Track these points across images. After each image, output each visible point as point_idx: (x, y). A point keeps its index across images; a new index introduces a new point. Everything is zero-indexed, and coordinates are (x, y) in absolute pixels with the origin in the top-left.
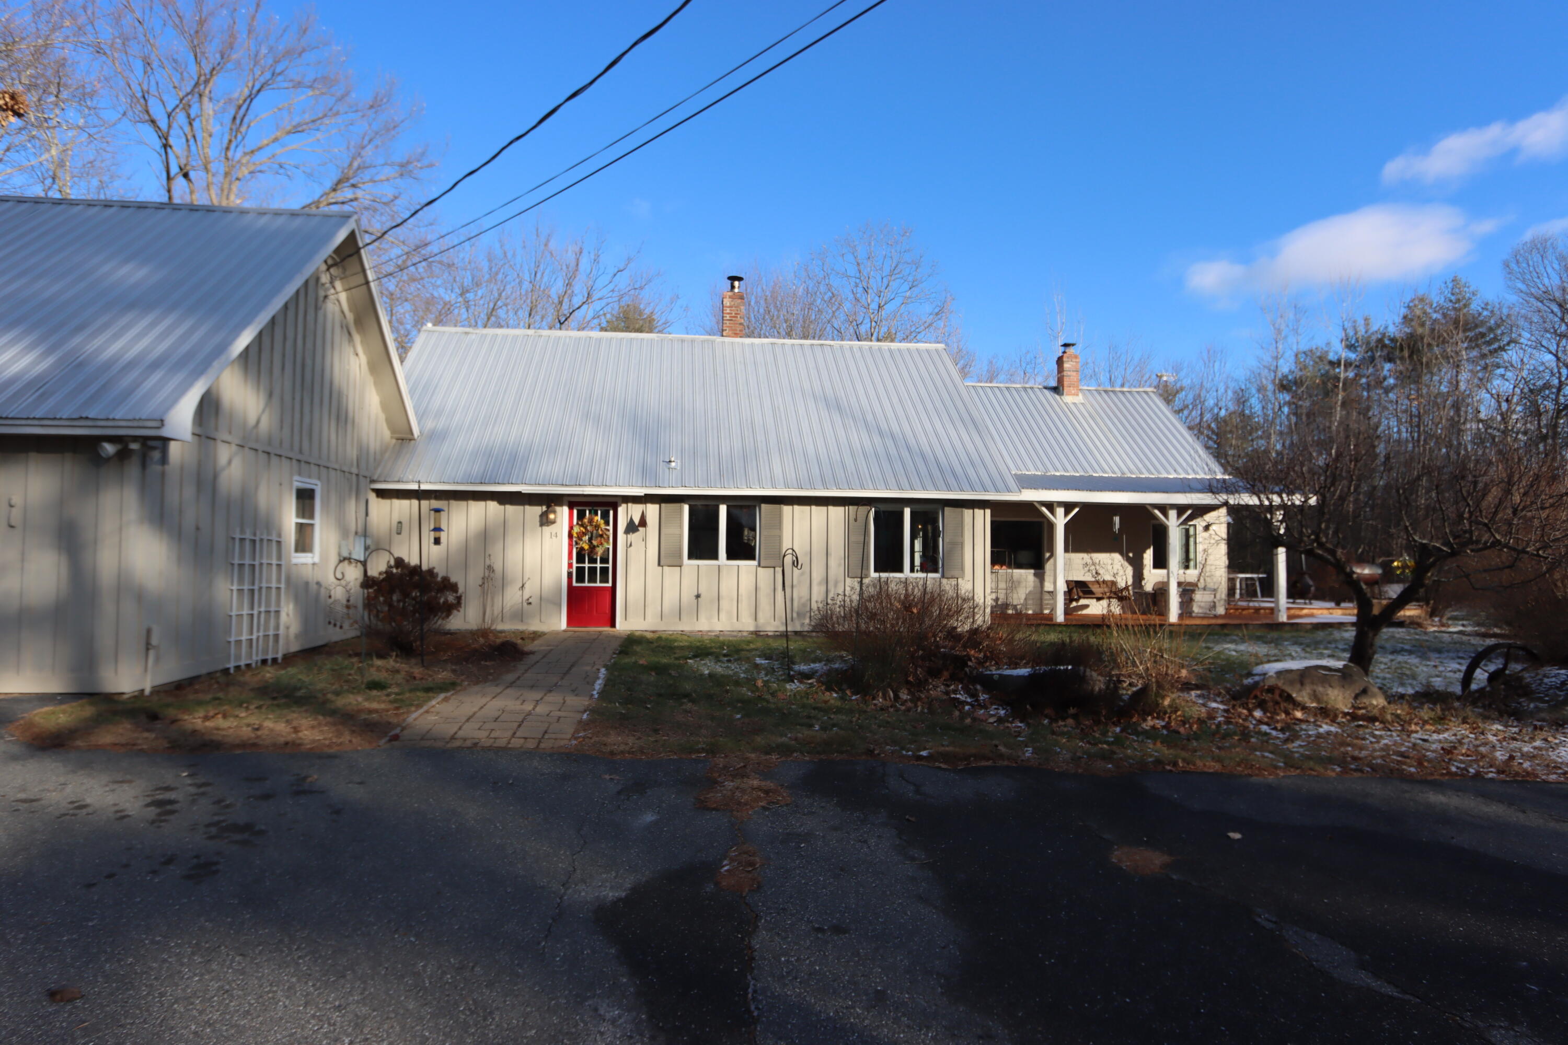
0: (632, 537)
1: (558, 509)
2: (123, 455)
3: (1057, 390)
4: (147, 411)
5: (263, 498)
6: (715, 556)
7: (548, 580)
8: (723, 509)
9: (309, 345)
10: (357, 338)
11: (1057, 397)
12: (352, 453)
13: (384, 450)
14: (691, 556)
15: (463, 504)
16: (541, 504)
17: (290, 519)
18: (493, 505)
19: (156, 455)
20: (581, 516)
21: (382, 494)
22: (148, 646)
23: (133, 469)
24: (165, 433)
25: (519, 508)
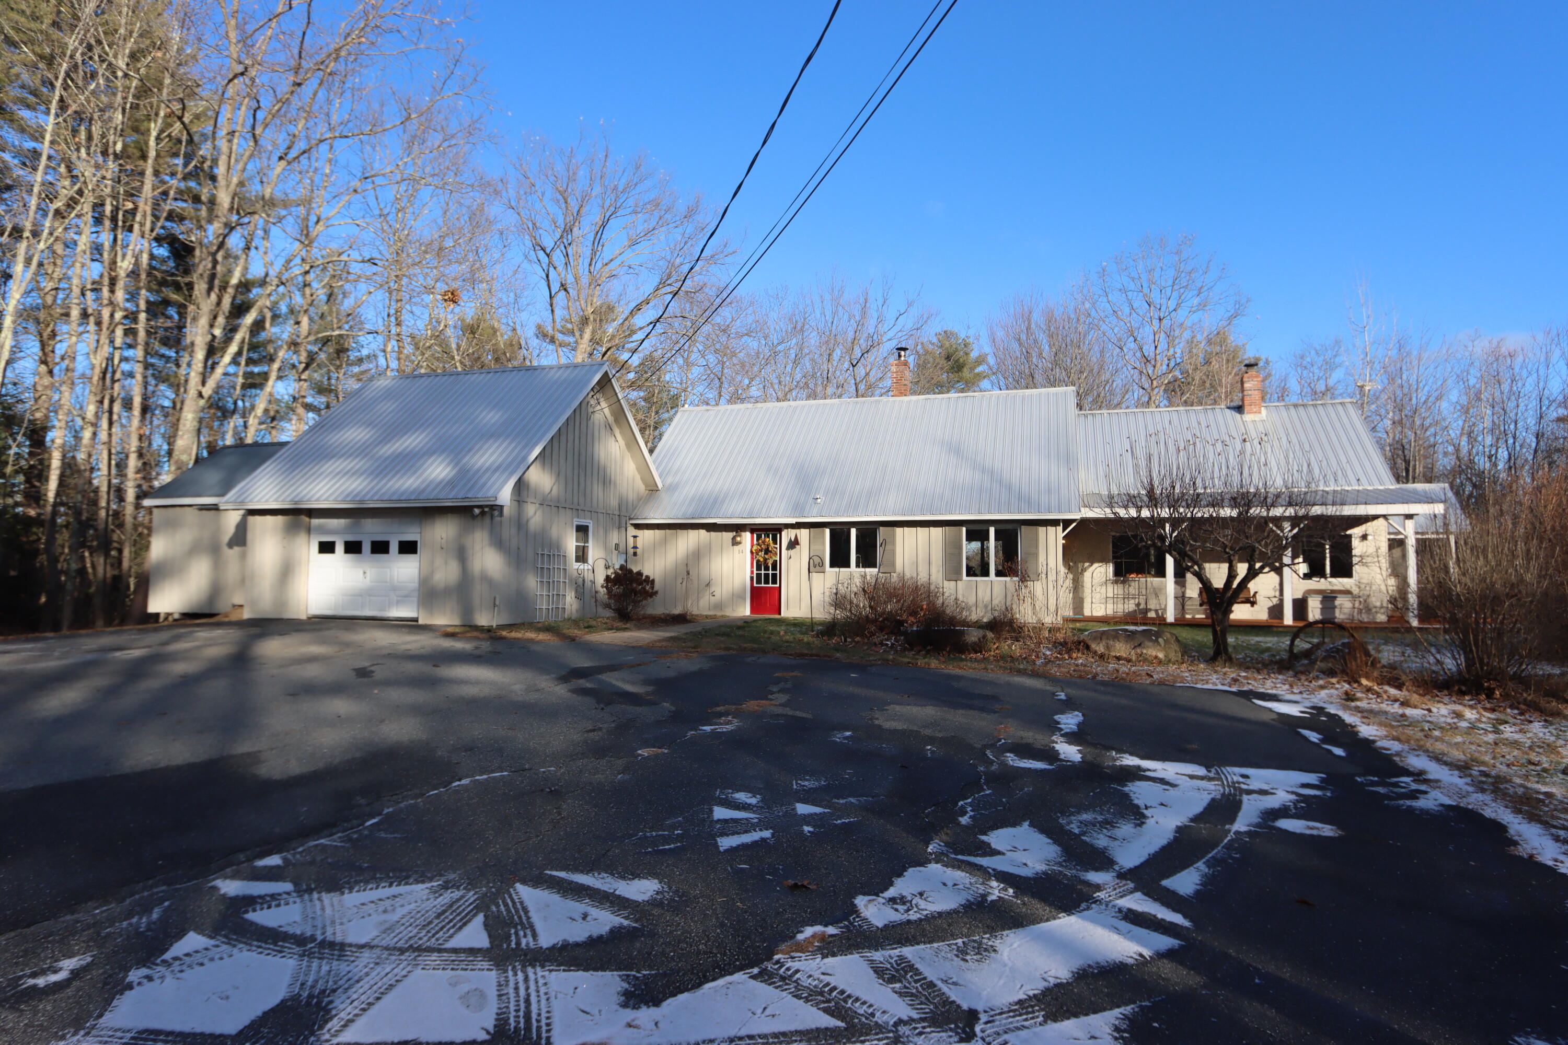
0: (792, 552)
1: (743, 534)
2: (483, 513)
3: (1239, 409)
4: (490, 493)
5: (554, 532)
6: (848, 566)
7: (737, 583)
8: (853, 532)
9: (583, 441)
10: (617, 432)
11: (1238, 416)
12: (614, 503)
13: (639, 499)
14: (832, 566)
15: (685, 532)
16: (731, 531)
17: (571, 544)
18: (703, 532)
19: (496, 513)
20: (759, 538)
21: (638, 526)
22: (495, 605)
23: (487, 520)
24: (498, 503)
25: (719, 534)
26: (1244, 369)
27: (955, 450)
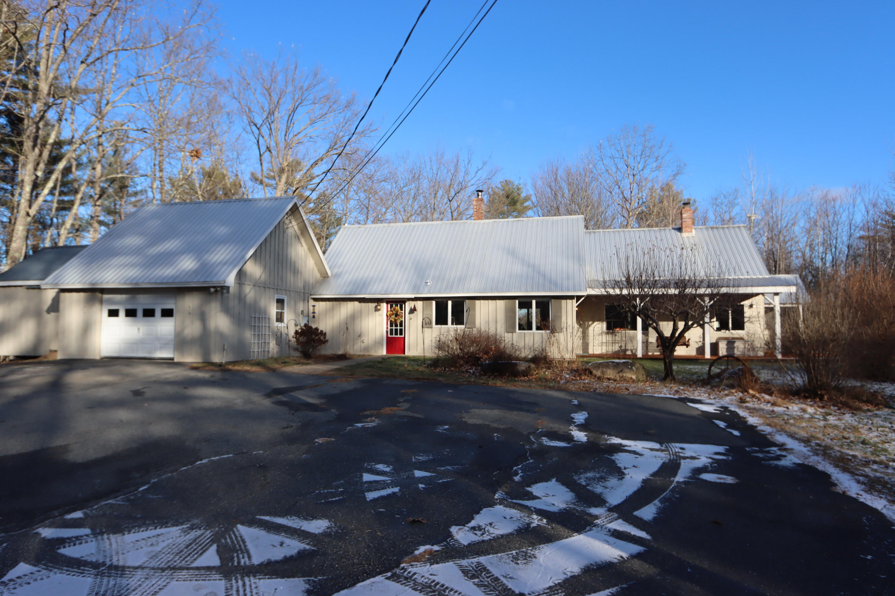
0: (412, 315)
1: (382, 304)
2: (216, 291)
3: (680, 230)
4: (221, 278)
5: (262, 303)
6: (446, 323)
7: (378, 334)
8: (450, 303)
9: (281, 246)
10: (302, 240)
11: (679, 234)
12: (300, 284)
13: (316, 283)
14: (436, 324)
15: (345, 303)
16: (374, 302)
17: (273, 310)
18: (356, 303)
19: (225, 291)
20: (391, 306)
21: (316, 300)
22: (224, 349)
23: (219, 295)
24: (226, 284)
25: (367, 304)
26: (682, 206)
27: (512, 253)
